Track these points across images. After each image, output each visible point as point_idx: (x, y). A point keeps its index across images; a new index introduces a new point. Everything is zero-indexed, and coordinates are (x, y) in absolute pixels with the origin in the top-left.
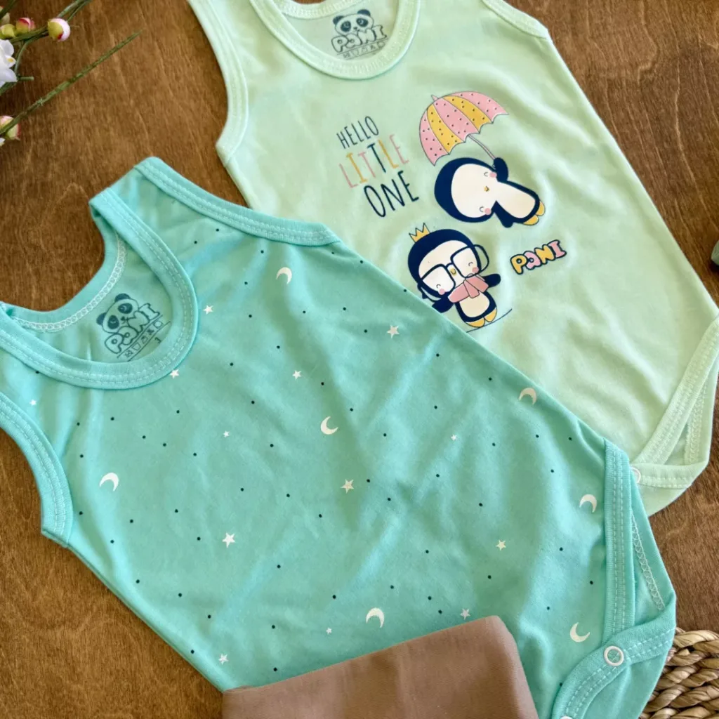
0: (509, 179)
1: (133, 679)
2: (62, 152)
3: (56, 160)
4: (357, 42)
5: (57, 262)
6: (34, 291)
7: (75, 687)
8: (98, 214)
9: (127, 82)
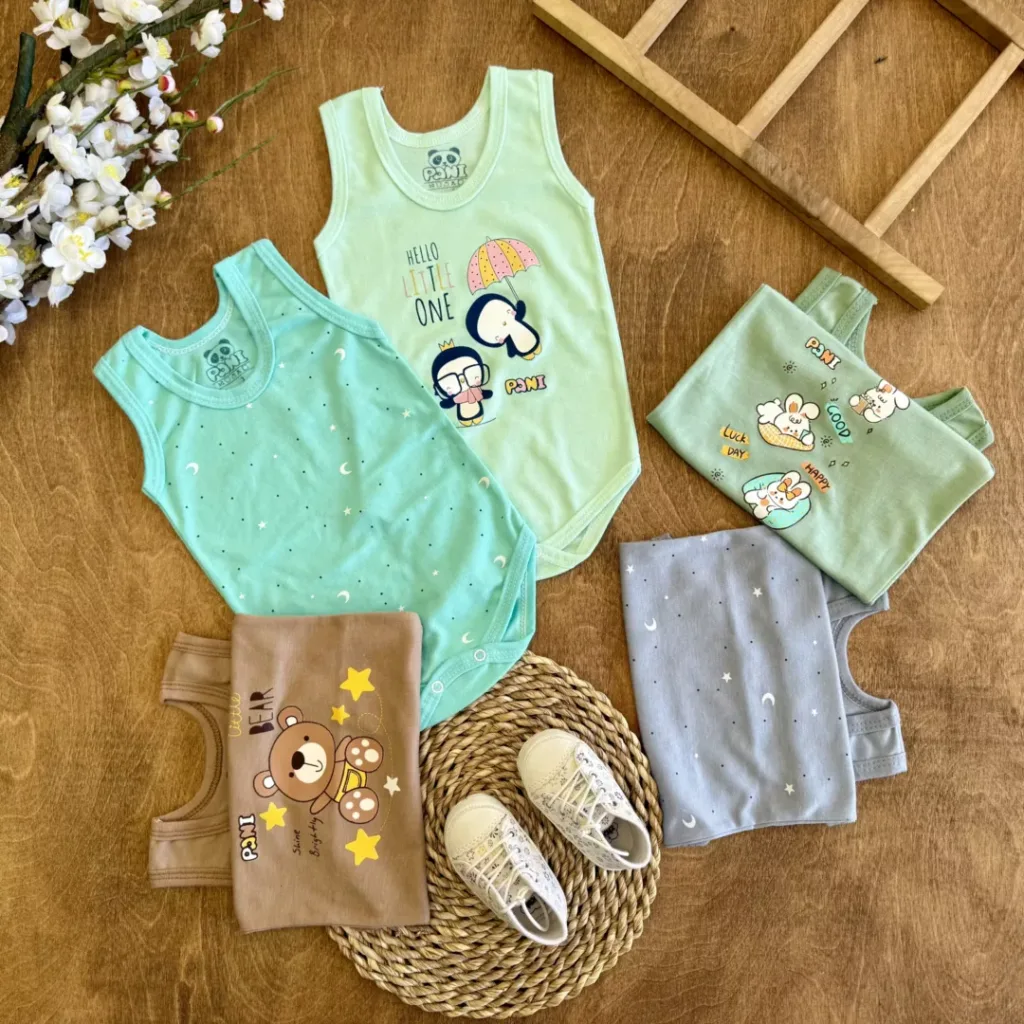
0: (525, 319)
1: (183, 595)
2: (202, 217)
3: (196, 222)
4: (443, 176)
5: (184, 303)
6: (164, 320)
7: (145, 590)
8: (218, 275)
9: (260, 168)
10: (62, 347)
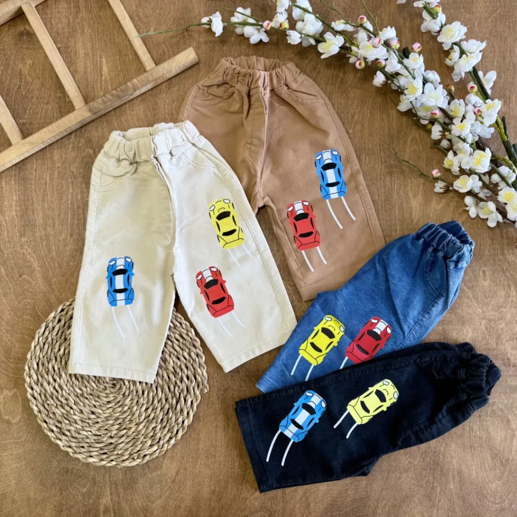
10: (20, 206)
